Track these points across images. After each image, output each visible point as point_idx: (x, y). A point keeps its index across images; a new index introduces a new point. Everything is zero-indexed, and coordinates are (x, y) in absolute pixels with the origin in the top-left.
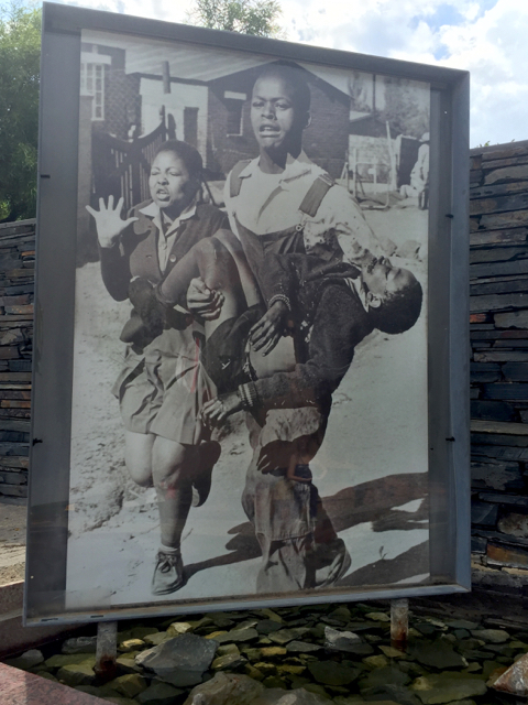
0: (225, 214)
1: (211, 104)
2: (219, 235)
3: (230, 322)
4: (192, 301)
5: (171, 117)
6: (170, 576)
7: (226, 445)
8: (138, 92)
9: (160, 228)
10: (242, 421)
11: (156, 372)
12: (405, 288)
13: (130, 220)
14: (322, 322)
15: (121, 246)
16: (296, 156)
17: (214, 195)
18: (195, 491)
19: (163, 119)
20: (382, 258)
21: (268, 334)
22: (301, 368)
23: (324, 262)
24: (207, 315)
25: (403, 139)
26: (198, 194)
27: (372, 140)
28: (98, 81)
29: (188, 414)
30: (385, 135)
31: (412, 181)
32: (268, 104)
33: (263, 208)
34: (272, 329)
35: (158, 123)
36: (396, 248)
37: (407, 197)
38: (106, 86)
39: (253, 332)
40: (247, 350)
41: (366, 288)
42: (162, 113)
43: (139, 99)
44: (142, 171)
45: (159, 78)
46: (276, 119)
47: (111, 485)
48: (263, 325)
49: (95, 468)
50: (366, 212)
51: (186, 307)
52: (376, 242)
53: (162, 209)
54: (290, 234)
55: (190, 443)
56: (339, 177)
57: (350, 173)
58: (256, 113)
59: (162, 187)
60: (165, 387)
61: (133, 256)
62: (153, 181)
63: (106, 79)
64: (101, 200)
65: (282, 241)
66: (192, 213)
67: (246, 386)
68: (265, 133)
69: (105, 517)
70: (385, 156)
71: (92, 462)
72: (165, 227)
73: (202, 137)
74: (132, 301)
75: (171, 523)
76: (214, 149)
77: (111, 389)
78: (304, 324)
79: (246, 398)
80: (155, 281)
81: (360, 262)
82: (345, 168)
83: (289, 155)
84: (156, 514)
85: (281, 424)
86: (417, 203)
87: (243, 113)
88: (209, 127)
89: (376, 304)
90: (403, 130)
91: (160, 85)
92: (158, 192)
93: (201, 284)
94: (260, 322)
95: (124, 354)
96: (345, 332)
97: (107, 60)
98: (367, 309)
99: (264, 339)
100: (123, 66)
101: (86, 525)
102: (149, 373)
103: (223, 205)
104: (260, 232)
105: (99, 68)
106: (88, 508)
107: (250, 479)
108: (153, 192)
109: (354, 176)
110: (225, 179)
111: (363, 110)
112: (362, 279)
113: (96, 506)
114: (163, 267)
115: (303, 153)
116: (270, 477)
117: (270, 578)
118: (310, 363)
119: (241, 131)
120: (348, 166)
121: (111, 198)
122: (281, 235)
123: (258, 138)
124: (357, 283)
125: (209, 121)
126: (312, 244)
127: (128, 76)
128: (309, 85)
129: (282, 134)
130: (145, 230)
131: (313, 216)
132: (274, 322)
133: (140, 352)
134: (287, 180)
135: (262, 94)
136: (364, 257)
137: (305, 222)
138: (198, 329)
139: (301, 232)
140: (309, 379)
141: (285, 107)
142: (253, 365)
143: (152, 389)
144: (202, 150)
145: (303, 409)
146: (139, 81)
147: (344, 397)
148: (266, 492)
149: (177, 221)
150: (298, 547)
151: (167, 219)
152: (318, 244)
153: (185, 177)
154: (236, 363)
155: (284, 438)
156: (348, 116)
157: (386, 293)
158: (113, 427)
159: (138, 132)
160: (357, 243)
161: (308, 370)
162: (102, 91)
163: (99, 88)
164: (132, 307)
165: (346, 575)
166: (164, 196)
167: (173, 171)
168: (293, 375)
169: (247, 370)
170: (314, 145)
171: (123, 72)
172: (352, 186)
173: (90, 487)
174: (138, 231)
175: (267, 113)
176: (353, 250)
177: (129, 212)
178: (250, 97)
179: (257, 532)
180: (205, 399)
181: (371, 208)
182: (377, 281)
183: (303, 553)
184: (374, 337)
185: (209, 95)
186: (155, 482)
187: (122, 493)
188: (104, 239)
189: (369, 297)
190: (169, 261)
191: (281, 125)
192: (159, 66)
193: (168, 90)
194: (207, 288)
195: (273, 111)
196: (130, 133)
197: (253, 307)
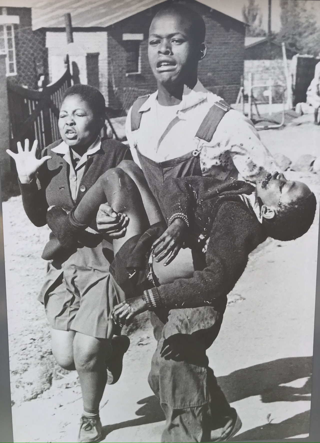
0: (127, 147)
1: (110, 47)
2: (123, 165)
3: (135, 239)
4: (101, 223)
5: (74, 64)
6: (92, 433)
7: (134, 338)
8: (44, 45)
9: (70, 163)
10: (147, 319)
11: (73, 282)
12: (299, 199)
13: (44, 159)
14: (218, 234)
15: (38, 181)
16: (192, 86)
17: (117, 131)
18: (109, 373)
19: (68, 67)
20: (277, 174)
21: (169, 247)
22: (199, 274)
23: (220, 182)
24: (115, 234)
25: (299, 59)
26: (102, 131)
27: (267, 63)
28: (9, 40)
29: (102, 315)
30: (281, 56)
31: (308, 98)
32: (165, 41)
33: (162, 138)
34: (172, 243)
35: (64, 71)
36: (291, 163)
37: (302, 114)
38: (17, 44)
39: (155, 247)
40: (150, 261)
41: (260, 202)
42: (67, 62)
43: (45, 52)
44: (51, 115)
45: (62, 30)
46: (172, 54)
47: (43, 368)
48: (164, 240)
49: (29, 356)
50: (260, 133)
51: (96, 229)
52: (271, 159)
53: (71, 147)
54: (187, 160)
55: (104, 337)
56: (234, 102)
57: (246, 97)
58: (152, 51)
59: (70, 128)
60: (81, 294)
61: (48, 189)
62: (62, 123)
63: (16, 37)
64: (19, 144)
65: (180, 166)
66: (98, 147)
67: (150, 291)
68: (163, 68)
69: (39, 392)
70: (281, 77)
71: (26, 352)
72: (75, 162)
73: (103, 80)
74: (50, 227)
75: (91, 396)
76: (115, 89)
77: (37, 296)
78: (202, 237)
79: (150, 301)
80: (68, 209)
81: (254, 179)
82: (240, 94)
83: (185, 86)
84: (79, 389)
85: (182, 321)
86: (313, 119)
87: (140, 52)
88: (109, 69)
89: (270, 216)
90: (299, 50)
91: (64, 36)
92: (67, 132)
93: (108, 209)
94: (161, 237)
95: (46, 269)
96: (239, 241)
97: (16, 20)
98: (261, 221)
99: (165, 251)
100: (30, 24)
101: (25, 397)
102: (67, 284)
103: (125, 139)
104: (159, 159)
105: (9, 28)
106: (26, 385)
107: (155, 363)
108: (62, 133)
109: (250, 99)
110: (126, 115)
111: (258, 35)
112: (256, 194)
113: (31, 384)
114: (74, 196)
115: (199, 84)
116: (171, 362)
117: (172, 436)
118: (207, 270)
119: (140, 70)
120: (243, 91)
121: (27, 141)
122: (179, 161)
123: (156, 74)
124: (252, 198)
125: (109, 63)
126: (208, 166)
127: (35, 32)
128: (204, 17)
129: (178, 67)
130: (58, 166)
131: (209, 141)
132: (173, 237)
133: (59, 267)
134: (184, 111)
135: (158, 32)
136: (259, 174)
137: (202, 147)
138: (108, 246)
139: (198, 157)
140: (206, 283)
141: (180, 42)
142: (156, 274)
143: (71, 296)
144: (104, 91)
145: (201, 308)
146: (45, 35)
147: (238, 297)
148: (169, 373)
149: (85, 155)
150: (196, 414)
151: (76, 155)
152: (213, 166)
153: (90, 117)
154: (141, 272)
155: (184, 332)
156: (243, 43)
157: (280, 205)
158: (41, 326)
159: (46, 82)
160: (252, 162)
161: (205, 275)
162: (14, 49)
163: (10, 46)
164: (50, 231)
165: (237, 434)
166: (72, 135)
167: (79, 112)
168: (192, 280)
169: (151, 278)
170: (209, 74)
171: (30, 29)
172: (247, 110)
173: (26, 370)
174: (51, 168)
175: (163, 49)
176: (247, 168)
177: (43, 152)
178: (146, 37)
179: (161, 402)
180: (115, 303)
181: (266, 128)
182: (271, 195)
183: (200, 418)
184: (268, 244)
185: (109, 39)
186: (77, 366)
187: (51, 374)
188: (24, 177)
189: (263, 209)
190: (80, 192)
191: (177, 60)
192: (63, 18)
193: (71, 40)
194: (113, 211)
195: (169, 47)
196: (40, 83)
197: (155, 225)
